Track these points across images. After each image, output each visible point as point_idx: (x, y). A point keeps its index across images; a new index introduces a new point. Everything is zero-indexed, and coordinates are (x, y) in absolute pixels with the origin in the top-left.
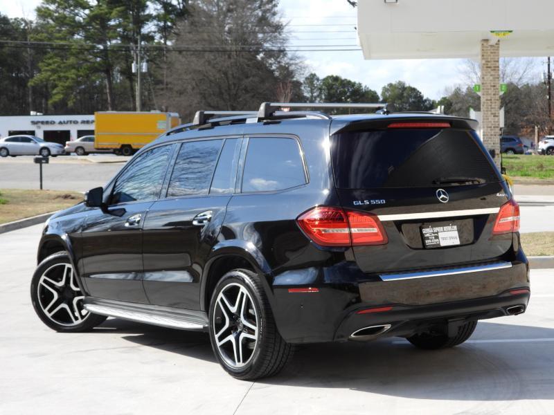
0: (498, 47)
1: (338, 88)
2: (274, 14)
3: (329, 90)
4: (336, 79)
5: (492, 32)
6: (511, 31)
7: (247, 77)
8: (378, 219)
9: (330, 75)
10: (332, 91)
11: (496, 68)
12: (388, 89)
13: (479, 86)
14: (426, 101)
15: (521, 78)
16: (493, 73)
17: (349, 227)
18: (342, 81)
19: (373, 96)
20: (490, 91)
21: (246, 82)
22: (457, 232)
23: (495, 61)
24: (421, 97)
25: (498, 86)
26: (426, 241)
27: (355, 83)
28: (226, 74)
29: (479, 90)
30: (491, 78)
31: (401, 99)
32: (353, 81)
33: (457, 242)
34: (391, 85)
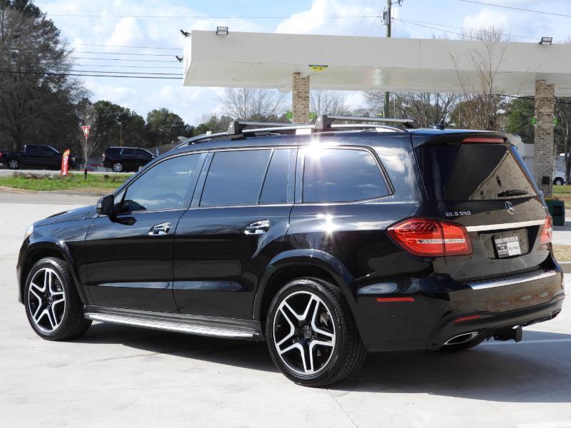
0: (309, 80)
1: (108, 113)
2: (56, 42)
3: (100, 114)
4: (107, 104)
5: (310, 66)
6: (327, 66)
7: (32, 98)
8: (466, 230)
9: (101, 100)
10: (103, 115)
11: (306, 98)
12: (153, 115)
13: (291, 113)
14: (186, 126)
15: (274, 110)
16: (303, 102)
17: (443, 237)
18: (112, 106)
19: (139, 120)
20: (301, 118)
21: (31, 102)
22: (518, 243)
23: (305, 92)
24: (183, 123)
25: (308, 114)
26: (499, 251)
27: (124, 108)
28: (12, 95)
29: (291, 117)
30: (302, 107)
31: (164, 124)
32: (122, 106)
33: (519, 252)
34: (155, 111)
